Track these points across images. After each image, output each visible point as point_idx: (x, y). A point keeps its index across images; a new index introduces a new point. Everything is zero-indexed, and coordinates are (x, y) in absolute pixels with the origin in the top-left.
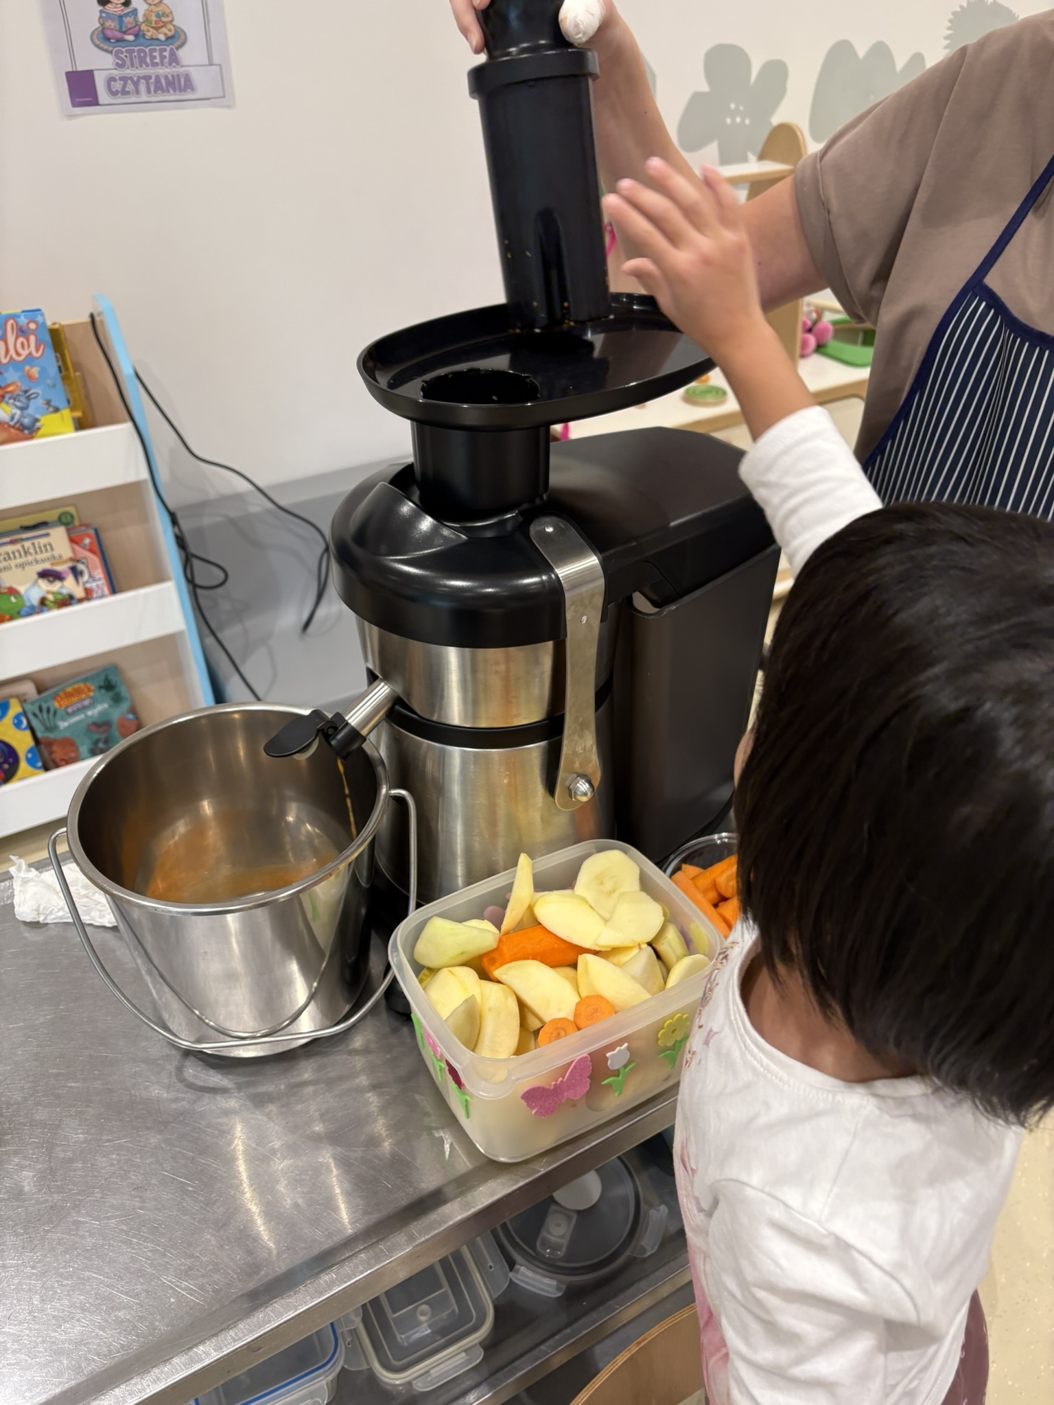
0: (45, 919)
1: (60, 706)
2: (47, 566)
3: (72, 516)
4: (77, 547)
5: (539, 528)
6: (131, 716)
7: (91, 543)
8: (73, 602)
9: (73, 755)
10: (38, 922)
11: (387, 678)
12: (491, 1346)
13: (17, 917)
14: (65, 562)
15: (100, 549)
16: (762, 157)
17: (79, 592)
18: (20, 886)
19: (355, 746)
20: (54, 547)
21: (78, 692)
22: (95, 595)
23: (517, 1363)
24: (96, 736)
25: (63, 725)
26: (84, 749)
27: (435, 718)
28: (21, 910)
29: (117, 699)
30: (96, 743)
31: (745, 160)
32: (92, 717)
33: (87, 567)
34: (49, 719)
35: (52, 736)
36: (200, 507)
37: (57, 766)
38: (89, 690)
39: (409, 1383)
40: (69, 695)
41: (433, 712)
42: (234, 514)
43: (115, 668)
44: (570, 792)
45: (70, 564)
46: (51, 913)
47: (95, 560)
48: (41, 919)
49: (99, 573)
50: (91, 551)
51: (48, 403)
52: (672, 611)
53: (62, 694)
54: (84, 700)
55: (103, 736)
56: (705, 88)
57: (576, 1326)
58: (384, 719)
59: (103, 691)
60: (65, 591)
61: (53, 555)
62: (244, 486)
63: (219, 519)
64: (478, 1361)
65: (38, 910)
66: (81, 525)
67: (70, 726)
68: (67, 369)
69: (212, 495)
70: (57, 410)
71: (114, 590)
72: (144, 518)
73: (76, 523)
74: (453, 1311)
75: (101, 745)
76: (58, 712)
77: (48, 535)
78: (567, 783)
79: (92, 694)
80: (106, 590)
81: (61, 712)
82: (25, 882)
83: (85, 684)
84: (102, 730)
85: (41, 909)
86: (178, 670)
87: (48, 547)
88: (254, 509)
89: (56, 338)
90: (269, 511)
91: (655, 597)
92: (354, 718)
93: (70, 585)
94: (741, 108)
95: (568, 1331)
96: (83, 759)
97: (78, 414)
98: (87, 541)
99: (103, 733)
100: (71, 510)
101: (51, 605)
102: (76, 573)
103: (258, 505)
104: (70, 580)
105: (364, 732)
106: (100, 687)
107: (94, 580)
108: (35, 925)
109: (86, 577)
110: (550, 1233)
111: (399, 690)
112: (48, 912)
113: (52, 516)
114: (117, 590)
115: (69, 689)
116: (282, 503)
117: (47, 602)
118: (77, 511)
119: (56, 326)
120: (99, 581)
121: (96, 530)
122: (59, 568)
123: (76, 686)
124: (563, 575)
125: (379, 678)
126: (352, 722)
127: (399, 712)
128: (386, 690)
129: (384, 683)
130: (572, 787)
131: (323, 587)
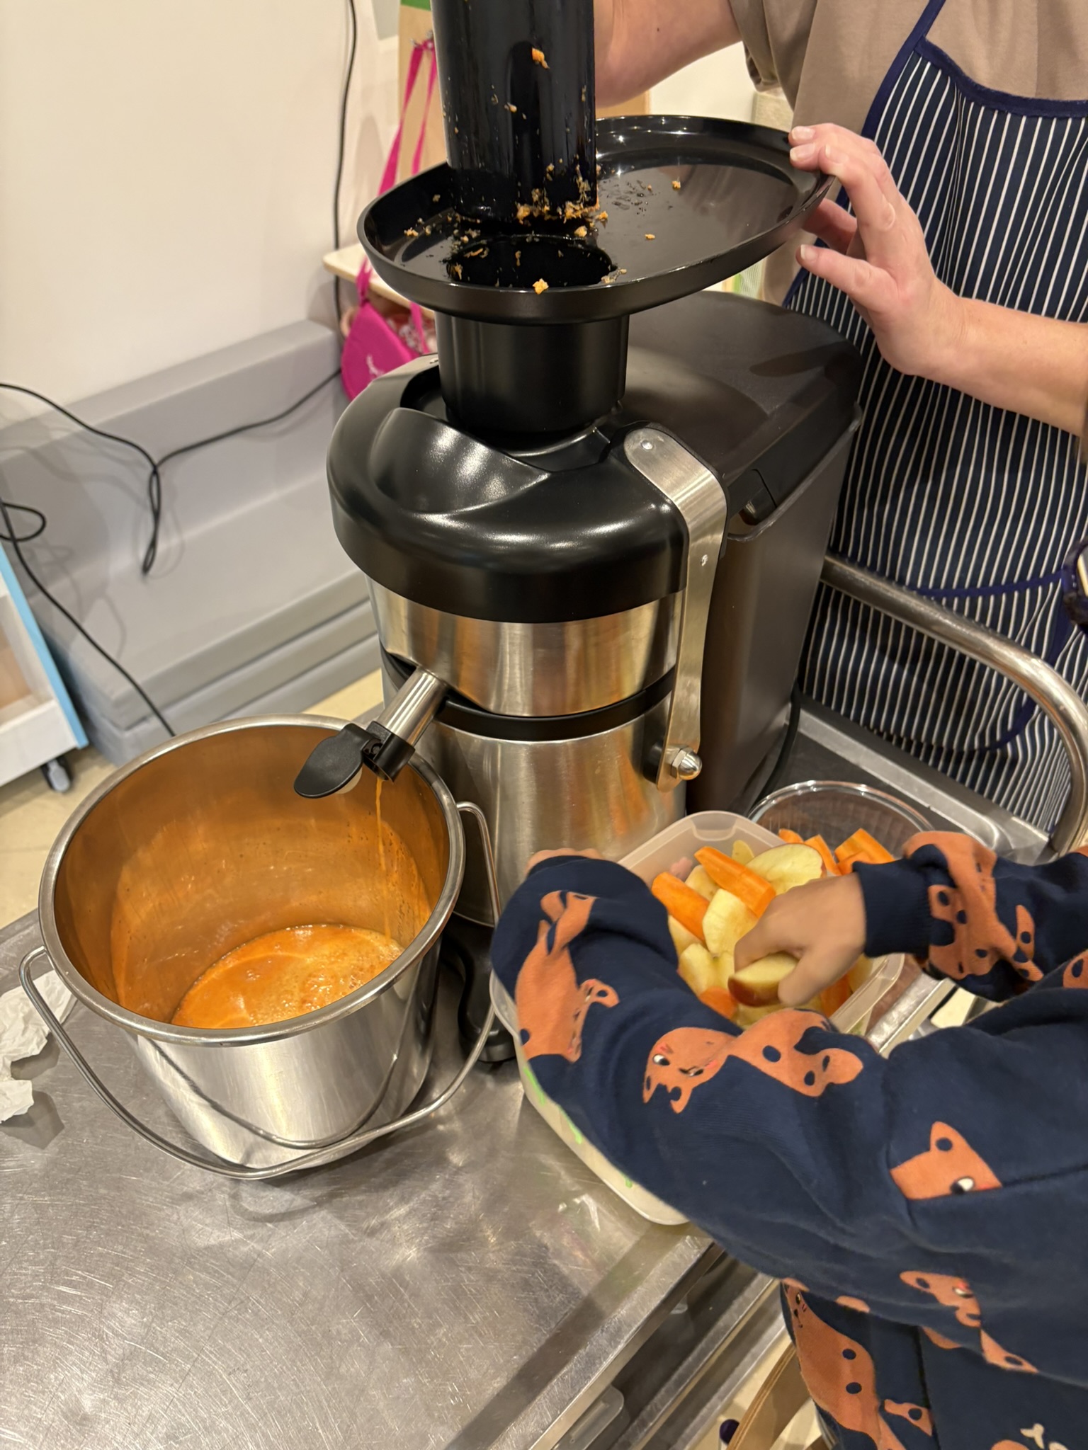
5: (635, 446)
11: (427, 666)
19: (400, 765)
44: (674, 772)
52: (770, 527)
58: (432, 721)
92: (397, 725)
105: (411, 740)
111: (445, 676)
124: (680, 504)
125: (418, 667)
126: (396, 730)
127: (453, 708)
128: (430, 682)
129: (426, 672)
130: (676, 764)
131: (157, 514)
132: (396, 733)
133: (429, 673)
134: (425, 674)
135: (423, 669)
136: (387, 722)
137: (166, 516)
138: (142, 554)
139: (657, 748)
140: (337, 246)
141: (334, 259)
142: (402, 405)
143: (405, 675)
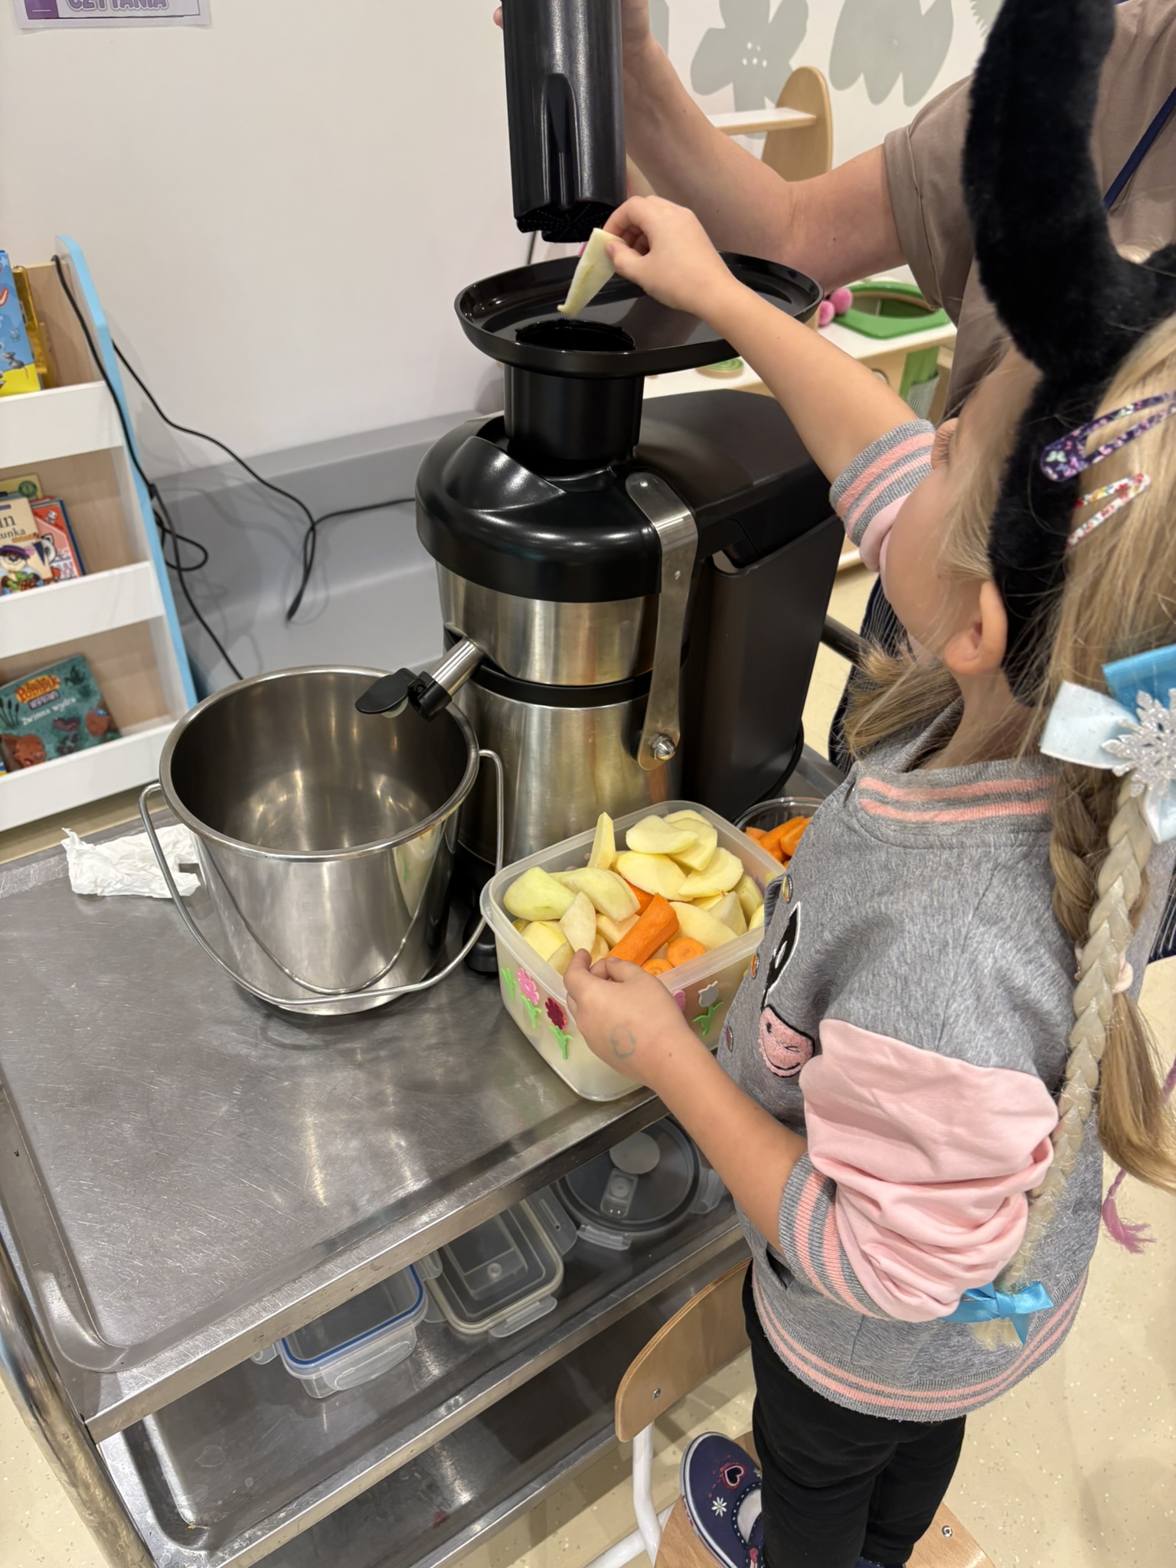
0: (103, 891)
1: (23, 700)
2: (8, 542)
3: (34, 486)
4: (39, 520)
5: (634, 483)
6: (101, 712)
7: (57, 518)
8: (38, 583)
9: (38, 754)
10: (96, 895)
11: (472, 635)
12: (563, 1294)
13: (73, 889)
14: (29, 538)
15: (67, 524)
16: (780, 104)
17: (45, 573)
18: (76, 858)
19: (439, 708)
20: (15, 521)
21: (42, 684)
22: (62, 576)
23: (589, 1310)
24: (64, 734)
25: (27, 721)
26: (50, 748)
27: (519, 676)
28: (79, 882)
29: (86, 694)
30: (63, 742)
31: (761, 106)
32: (58, 711)
33: (53, 544)
34: (10, 713)
35: (14, 733)
36: (174, 478)
37: (21, 766)
38: (54, 682)
39: (486, 1332)
40: (33, 688)
41: (517, 670)
42: (211, 488)
43: (83, 659)
44: (652, 751)
45: (34, 541)
46: (109, 885)
47: (61, 536)
48: (99, 892)
49: (67, 551)
50: (56, 525)
51: (11, 357)
52: (754, 570)
53: (24, 687)
54: (49, 693)
55: (72, 734)
56: (721, 25)
57: (643, 1275)
58: (468, 681)
59: (70, 684)
60: (29, 571)
61: (14, 529)
62: (220, 457)
63: (196, 494)
64: (552, 1309)
65: (95, 882)
66: (45, 497)
67: (34, 722)
68: (31, 319)
69: (184, 467)
70: (21, 365)
71: (83, 572)
72: (115, 489)
73: (39, 494)
74: (523, 1268)
75: (69, 743)
76: (21, 706)
77: (8, 507)
78: (649, 743)
79: (57, 687)
80: (75, 571)
81: (23, 706)
82: (80, 854)
83: (50, 676)
84: (69, 727)
85: (99, 881)
86: (151, 661)
87: (9, 520)
88: (232, 483)
89: (21, 282)
90: (250, 486)
91: (736, 556)
92: (441, 677)
93: (34, 564)
94: (759, 48)
95: (636, 1280)
96: (50, 759)
97: (44, 370)
98: (53, 515)
99: (71, 729)
100: (34, 479)
101: (15, 585)
102: (42, 551)
103: (238, 478)
104: (34, 558)
105: (450, 692)
106: (67, 680)
107: (62, 559)
108: (92, 898)
109: (52, 555)
110: (613, 1195)
111: (485, 648)
112: (105, 885)
113: (12, 485)
114: (86, 571)
115: (32, 681)
116: (263, 477)
117: (10, 583)
118: (40, 480)
119: (19, 271)
120: (67, 561)
121: (62, 503)
122: (22, 545)
123: (40, 678)
124: (660, 530)
125: (465, 637)
126: (439, 680)
127: (486, 672)
128: (470, 651)
129: (470, 641)
130: (652, 745)
131: (308, 570)
132: (440, 683)
133: (472, 643)
134: (468, 643)
135: (467, 639)
136: (432, 672)
137: (317, 573)
138: (289, 602)
143: (455, 643)
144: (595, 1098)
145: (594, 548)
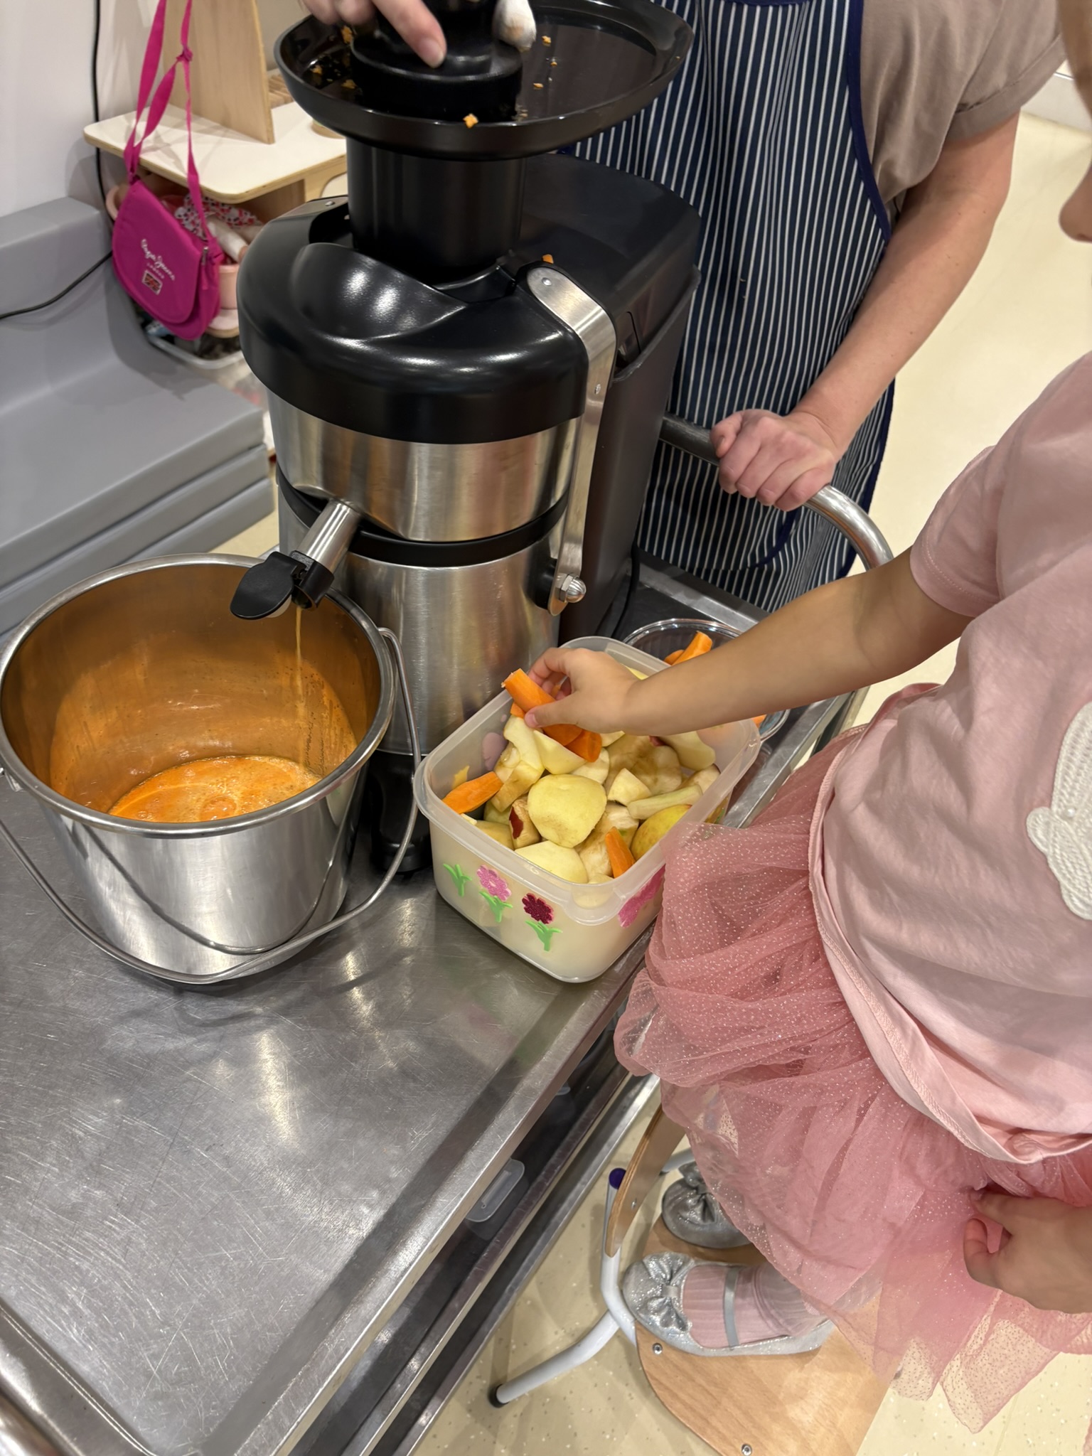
5: (537, 282)
11: (341, 496)
19: (322, 593)
44: (562, 594)
78: (559, 586)
92: (317, 553)
105: (328, 569)
111: (360, 505)
124: (581, 333)
125: (331, 499)
126: (316, 557)
127: (367, 538)
128: (345, 512)
129: (340, 502)
130: (564, 588)
132: (317, 560)
133: (343, 503)
134: (339, 505)
135: (337, 500)
136: (307, 550)
139: (546, 576)
140: (97, 119)
141: (93, 130)
142: (312, 240)
143: (316, 510)
144: (576, 979)
145: (487, 373)
